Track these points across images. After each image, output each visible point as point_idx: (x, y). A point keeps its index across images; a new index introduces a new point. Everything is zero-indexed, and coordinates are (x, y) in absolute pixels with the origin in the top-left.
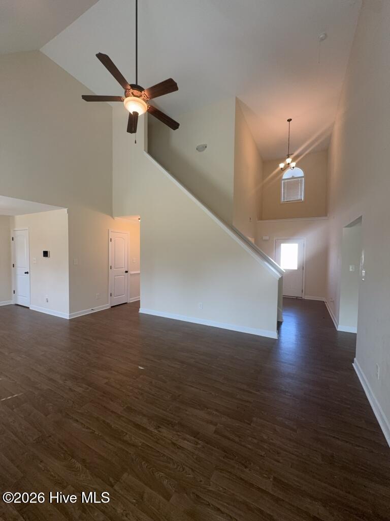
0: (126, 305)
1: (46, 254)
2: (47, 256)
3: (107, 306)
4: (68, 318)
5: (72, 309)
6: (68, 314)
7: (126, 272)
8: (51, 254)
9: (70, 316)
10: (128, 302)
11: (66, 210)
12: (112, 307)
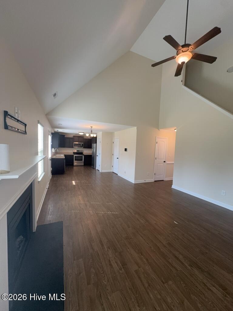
0: (162, 181)
1: (126, 150)
2: (126, 151)
3: (153, 180)
4: (134, 183)
5: (136, 179)
6: (134, 181)
7: (164, 162)
8: (128, 150)
9: (135, 182)
10: (164, 180)
11: (136, 128)
12: (155, 181)
